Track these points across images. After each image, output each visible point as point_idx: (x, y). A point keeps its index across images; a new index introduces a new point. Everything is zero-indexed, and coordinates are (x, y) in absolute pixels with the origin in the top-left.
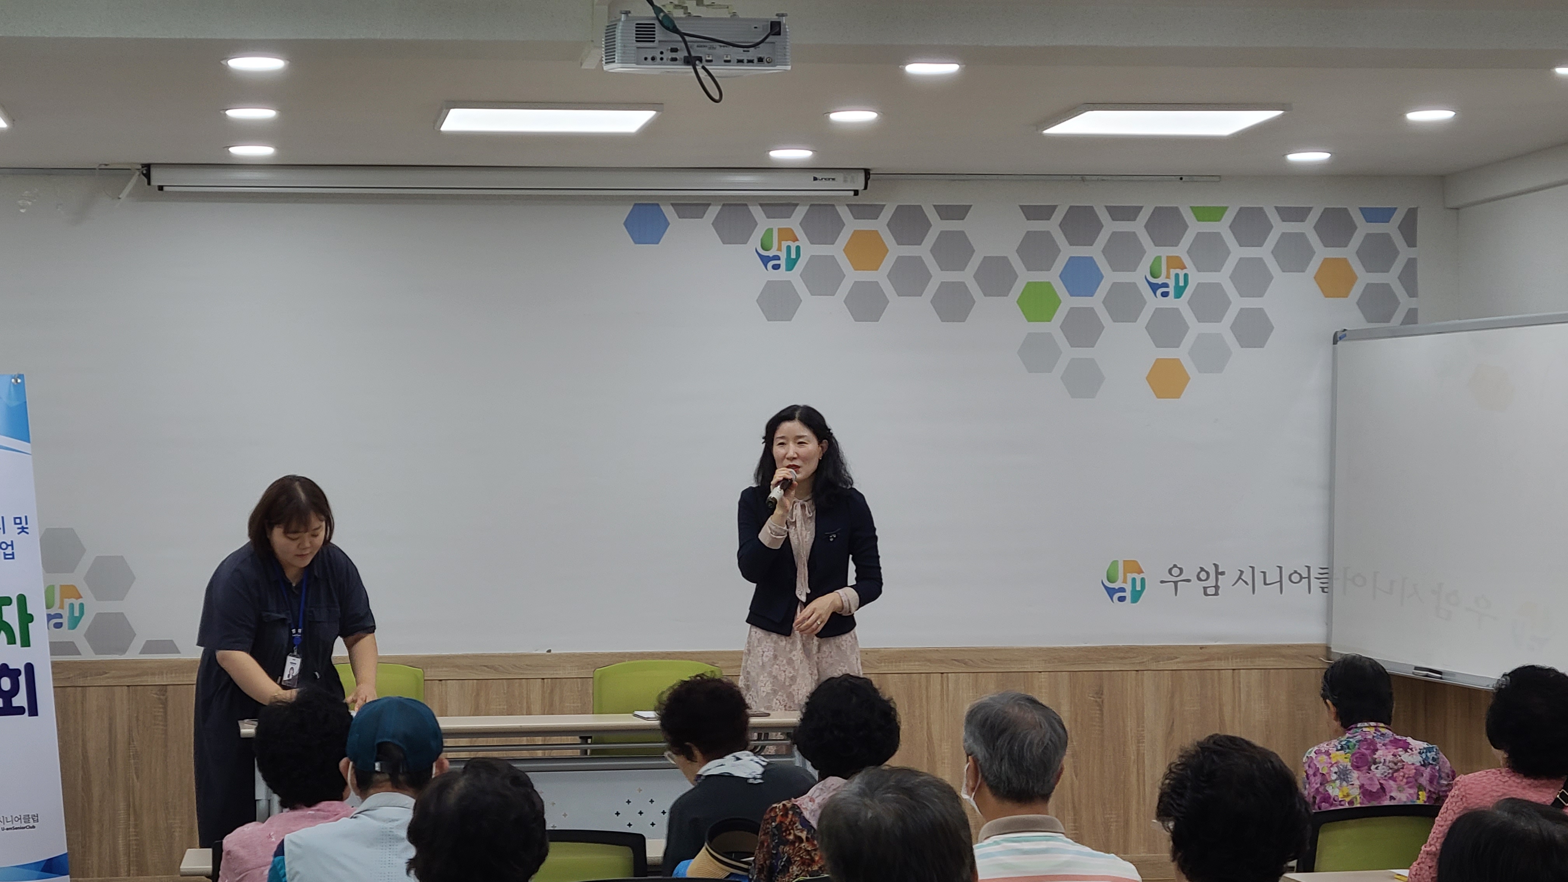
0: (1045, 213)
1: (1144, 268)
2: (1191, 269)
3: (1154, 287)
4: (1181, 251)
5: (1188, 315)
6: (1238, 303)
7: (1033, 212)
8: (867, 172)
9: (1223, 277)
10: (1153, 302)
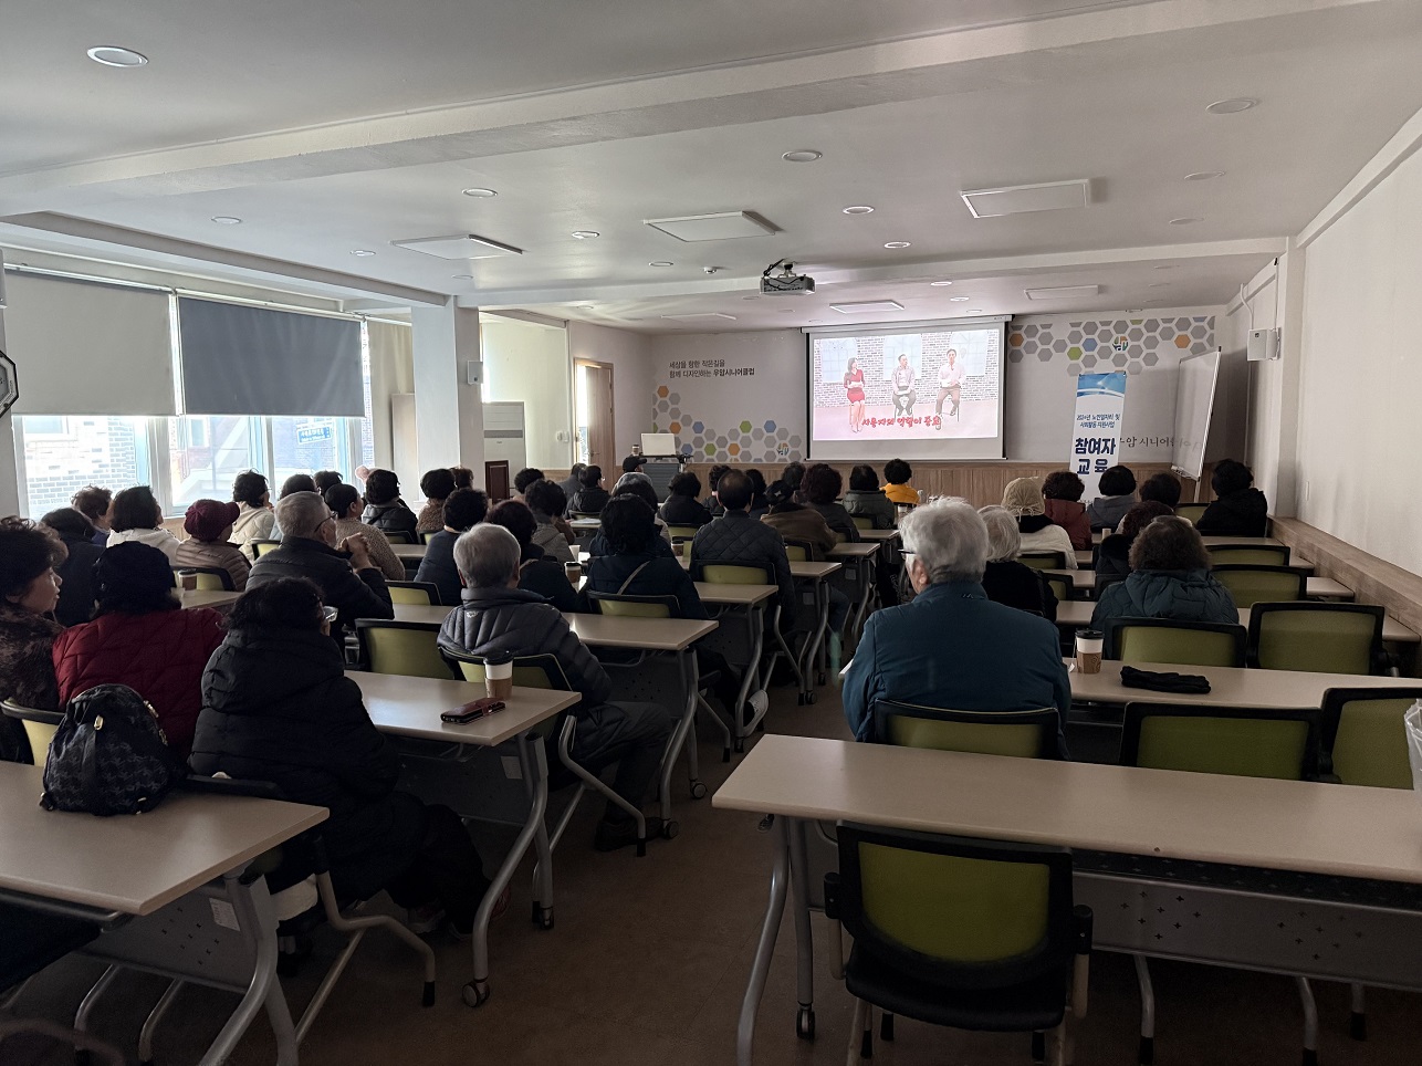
0: (1079, 325)
1: (1112, 341)
2: (1129, 341)
3: (1116, 347)
4: (1126, 335)
5: (1128, 356)
6: (1145, 351)
7: (1073, 325)
8: (1013, 316)
9: (1141, 343)
10: (1115, 352)
